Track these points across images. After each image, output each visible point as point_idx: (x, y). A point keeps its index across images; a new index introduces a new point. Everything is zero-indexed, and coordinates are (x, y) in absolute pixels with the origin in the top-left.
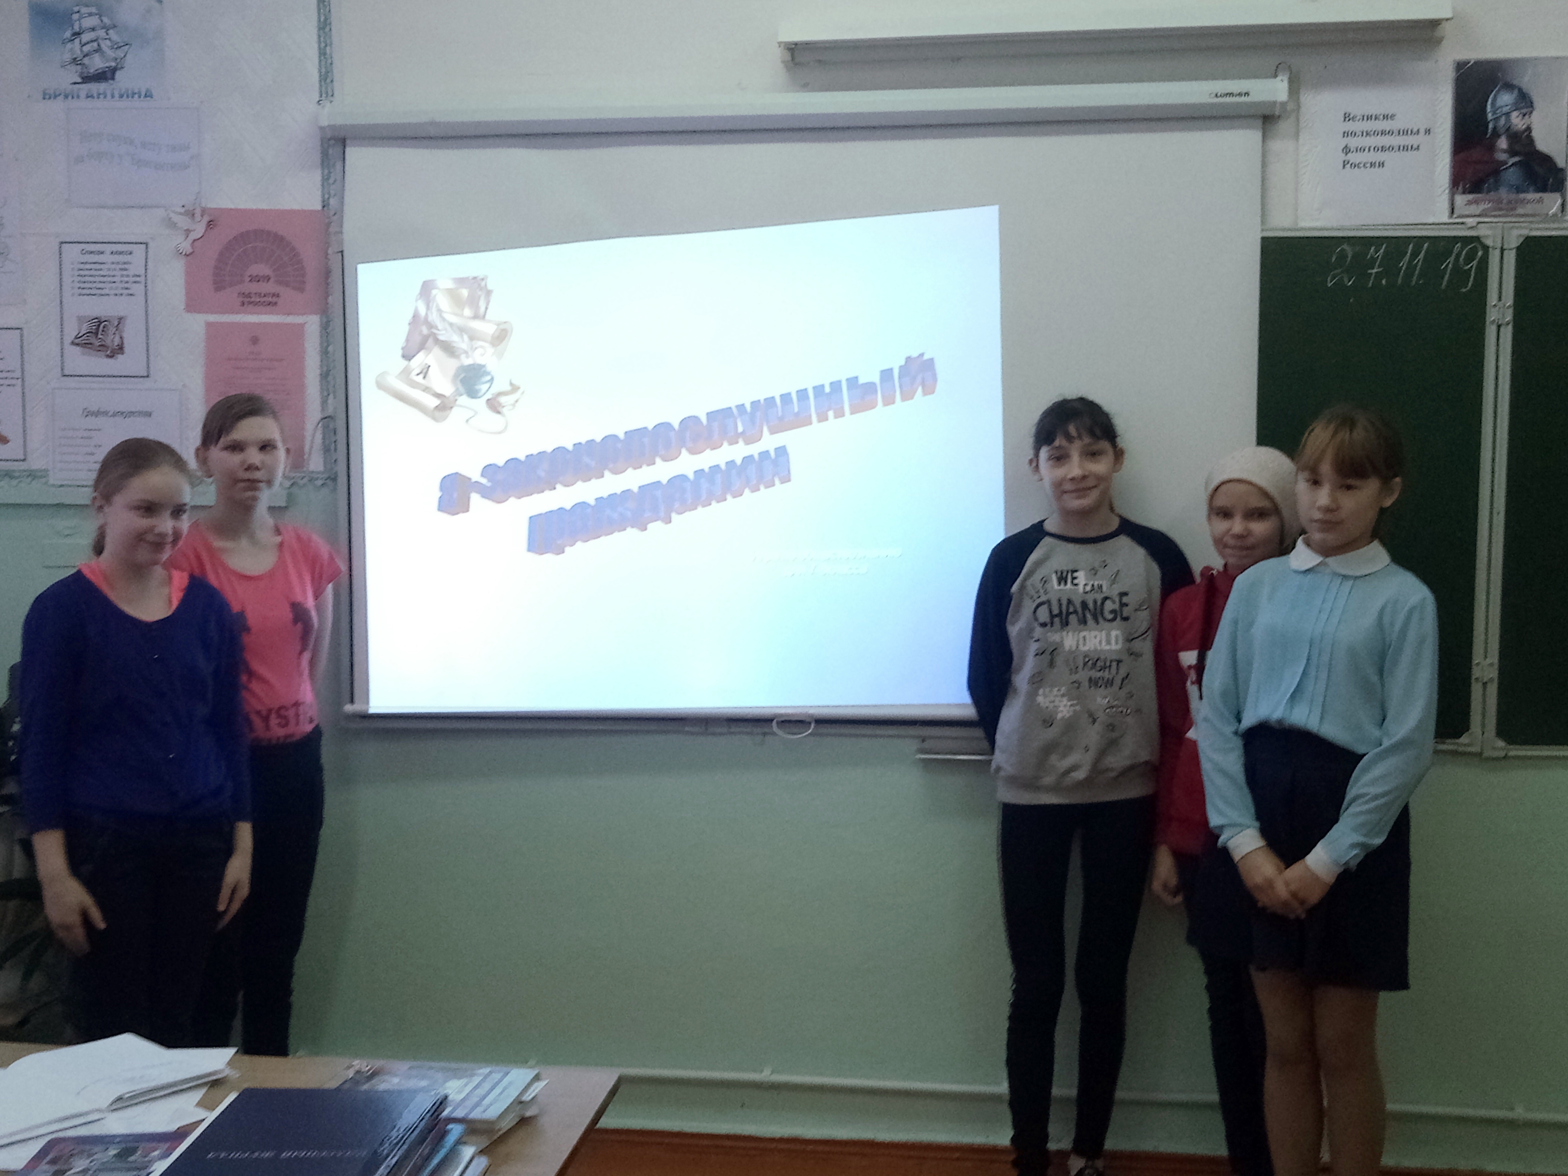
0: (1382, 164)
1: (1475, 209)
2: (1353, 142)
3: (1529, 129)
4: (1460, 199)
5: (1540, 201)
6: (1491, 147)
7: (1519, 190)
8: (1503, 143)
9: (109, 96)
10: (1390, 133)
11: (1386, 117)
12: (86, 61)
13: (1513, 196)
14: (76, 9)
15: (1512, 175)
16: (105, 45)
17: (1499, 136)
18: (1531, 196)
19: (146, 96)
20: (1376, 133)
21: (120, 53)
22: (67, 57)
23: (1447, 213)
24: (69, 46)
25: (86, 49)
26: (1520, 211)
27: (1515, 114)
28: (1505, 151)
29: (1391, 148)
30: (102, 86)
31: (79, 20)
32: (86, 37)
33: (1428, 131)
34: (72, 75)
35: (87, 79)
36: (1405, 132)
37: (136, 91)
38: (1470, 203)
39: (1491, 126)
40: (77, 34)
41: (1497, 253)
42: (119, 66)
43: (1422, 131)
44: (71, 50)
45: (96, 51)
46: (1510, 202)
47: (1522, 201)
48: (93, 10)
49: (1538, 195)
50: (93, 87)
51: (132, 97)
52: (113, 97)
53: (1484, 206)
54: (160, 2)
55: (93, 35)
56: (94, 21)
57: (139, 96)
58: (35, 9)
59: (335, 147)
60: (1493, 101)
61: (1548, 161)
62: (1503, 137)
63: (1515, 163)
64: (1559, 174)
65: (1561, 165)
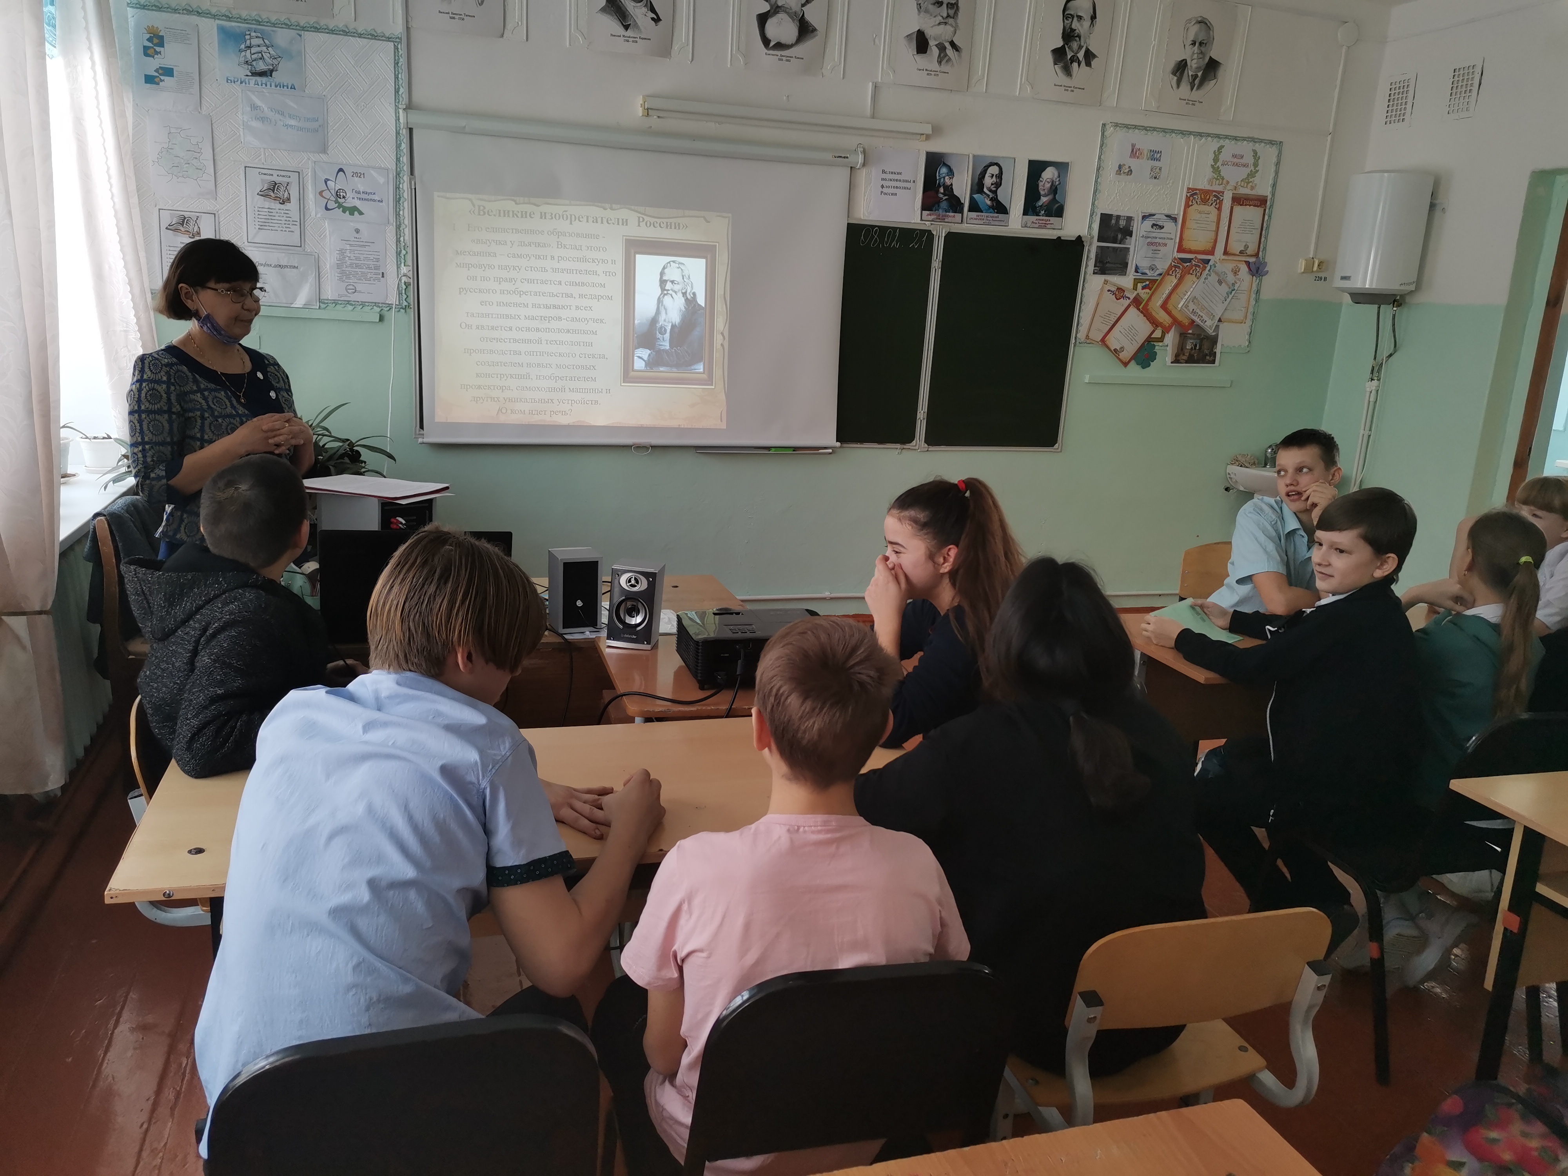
0: (896, 194)
1: (930, 218)
2: (886, 183)
3: (952, 184)
4: (925, 213)
5: (954, 216)
6: (937, 192)
7: (946, 211)
8: (942, 190)
9: (268, 85)
10: (900, 181)
11: (899, 173)
12: (254, 63)
13: (944, 213)
14: (248, 33)
15: (944, 205)
16: (266, 56)
17: (940, 187)
18: (951, 214)
19: (291, 88)
20: (894, 180)
21: (275, 62)
22: (242, 60)
23: (919, 219)
24: (243, 53)
25: (254, 57)
26: (946, 220)
27: (947, 177)
28: (942, 193)
29: (900, 188)
30: (264, 79)
31: (250, 39)
32: (254, 50)
33: (914, 182)
34: (245, 71)
35: (255, 74)
36: (906, 181)
37: (285, 84)
38: (928, 215)
39: (938, 182)
40: (249, 47)
41: (938, 237)
42: (275, 69)
43: (912, 181)
44: (245, 56)
45: (261, 59)
46: (943, 216)
47: (947, 216)
48: (259, 35)
49: (953, 214)
50: (259, 79)
51: (283, 88)
52: (271, 86)
53: (933, 217)
54: (300, 36)
55: (258, 49)
56: (260, 41)
57: (288, 88)
58: (222, 30)
59: (404, 130)
60: (939, 171)
61: (958, 199)
62: (942, 187)
63: (945, 199)
64: (961, 205)
65: (962, 202)
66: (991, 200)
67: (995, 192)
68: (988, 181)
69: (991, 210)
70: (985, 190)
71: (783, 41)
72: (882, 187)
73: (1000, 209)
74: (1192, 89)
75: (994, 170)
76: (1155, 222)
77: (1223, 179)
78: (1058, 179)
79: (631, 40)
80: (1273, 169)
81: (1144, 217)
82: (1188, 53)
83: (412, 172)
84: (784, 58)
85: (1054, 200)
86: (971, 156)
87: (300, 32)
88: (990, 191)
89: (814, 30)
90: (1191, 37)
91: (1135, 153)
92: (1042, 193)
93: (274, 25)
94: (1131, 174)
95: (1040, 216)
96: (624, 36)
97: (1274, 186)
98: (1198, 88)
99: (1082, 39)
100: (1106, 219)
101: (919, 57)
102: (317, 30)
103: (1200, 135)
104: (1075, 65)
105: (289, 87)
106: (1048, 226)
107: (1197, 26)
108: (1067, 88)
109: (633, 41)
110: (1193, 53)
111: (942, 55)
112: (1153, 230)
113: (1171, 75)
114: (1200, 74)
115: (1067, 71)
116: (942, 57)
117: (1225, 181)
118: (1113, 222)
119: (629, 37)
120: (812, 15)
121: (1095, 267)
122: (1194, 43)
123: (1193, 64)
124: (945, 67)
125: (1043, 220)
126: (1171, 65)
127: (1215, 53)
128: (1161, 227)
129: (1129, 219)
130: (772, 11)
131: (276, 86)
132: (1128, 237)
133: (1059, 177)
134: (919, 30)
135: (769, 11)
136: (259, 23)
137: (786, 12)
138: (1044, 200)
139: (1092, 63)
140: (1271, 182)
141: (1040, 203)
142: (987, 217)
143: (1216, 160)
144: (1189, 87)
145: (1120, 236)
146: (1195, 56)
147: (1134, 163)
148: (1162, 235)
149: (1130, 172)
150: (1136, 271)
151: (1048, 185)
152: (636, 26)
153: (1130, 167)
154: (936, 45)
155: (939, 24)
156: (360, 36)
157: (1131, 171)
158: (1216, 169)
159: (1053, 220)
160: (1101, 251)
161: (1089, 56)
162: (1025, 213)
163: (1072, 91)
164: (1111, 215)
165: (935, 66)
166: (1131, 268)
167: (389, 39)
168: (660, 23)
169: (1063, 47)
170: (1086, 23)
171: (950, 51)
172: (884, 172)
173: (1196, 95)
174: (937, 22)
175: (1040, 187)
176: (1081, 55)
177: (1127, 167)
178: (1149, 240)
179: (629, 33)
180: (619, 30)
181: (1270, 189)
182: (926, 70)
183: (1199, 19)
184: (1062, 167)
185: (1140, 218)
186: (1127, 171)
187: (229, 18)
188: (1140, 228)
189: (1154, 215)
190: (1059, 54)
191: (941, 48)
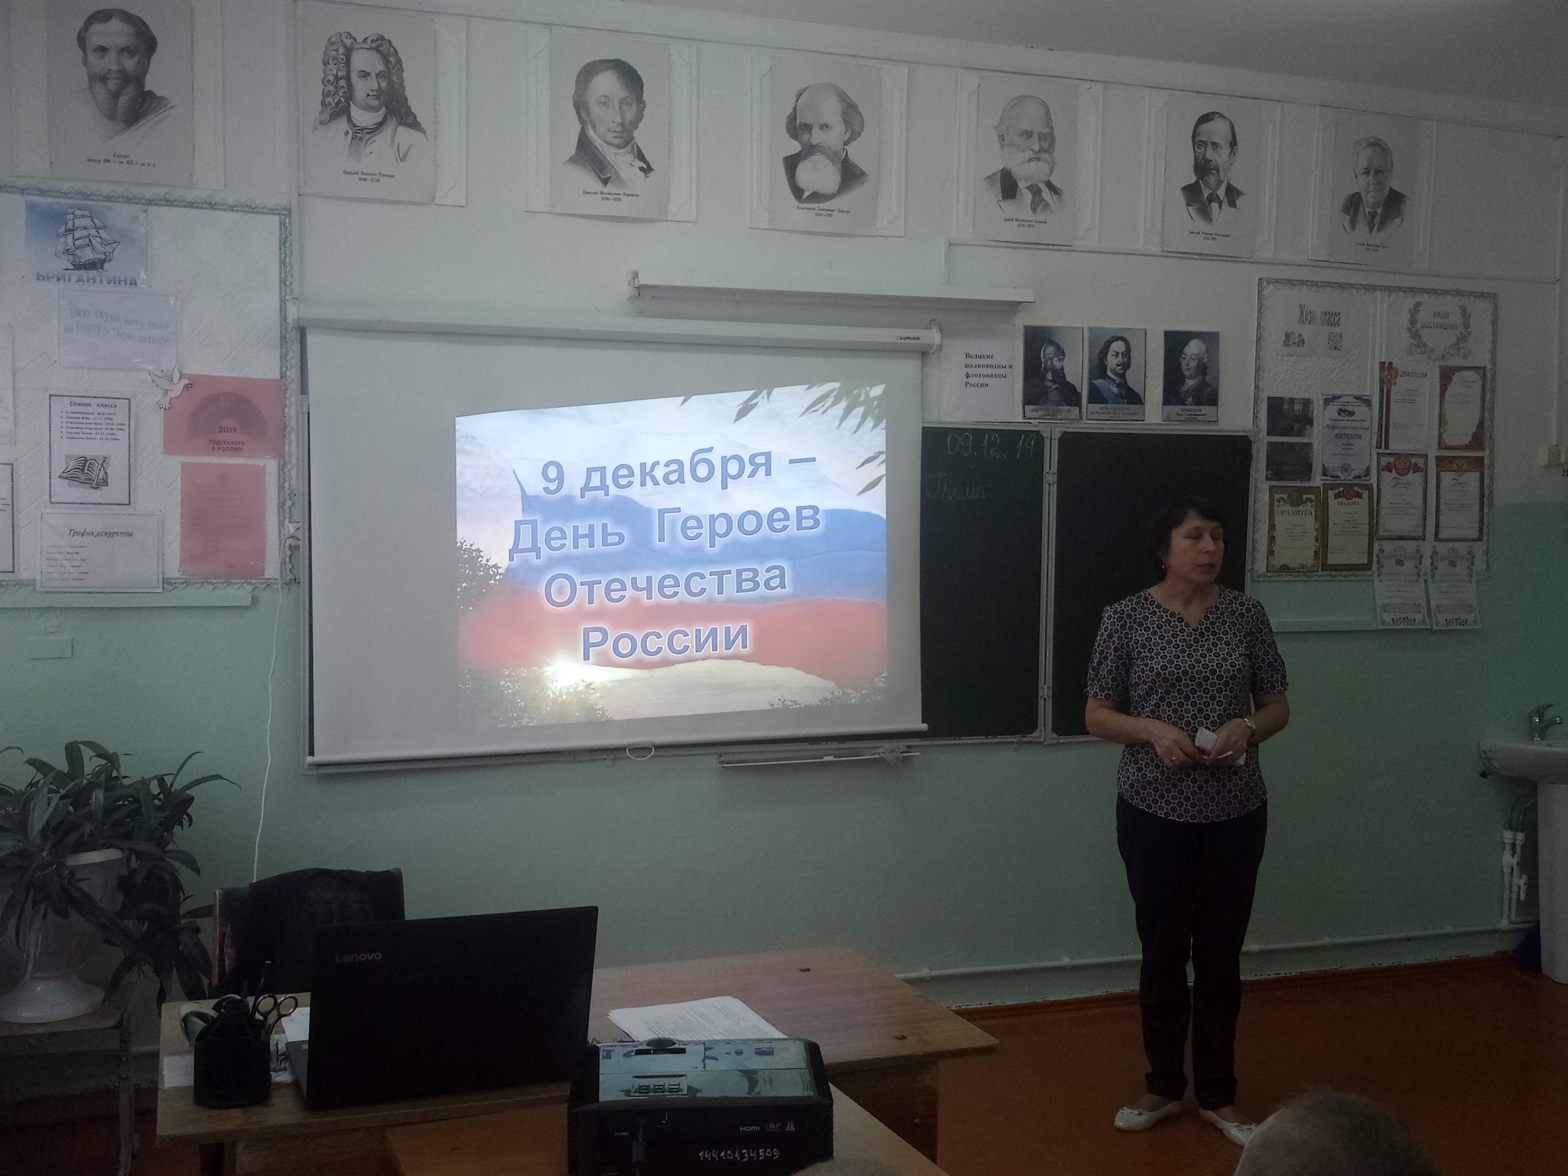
0: (986, 385)
1: (1036, 414)
2: (971, 371)
3: (1063, 368)
4: (1029, 408)
6: (1043, 378)
7: (1059, 404)
8: (1049, 376)
9: (98, 281)
10: (991, 366)
11: (988, 357)
12: (78, 252)
13: (1055, 408)
14: (70, 211)
15: (1054, 396)
16: (96, 241)
17: (1048, 372)
18: (1064, 408)
19: (131, 284)
20: (983, 366)
21: (109, 249)
22: (61, 248)
23: (1021, 416)
24: (63, 239)
25: (78, 243)
26: (1059, 416)
27: (1055, 359)
28: (1050, 381)
29: (991, 376)
30: (92, 273)
31: (73, 220)
32: (77, 234)
33: (1011, 367)
34: (66, 262)
35: (78, 267)
36: (999, 367)
37: (122, 279)
38: (1033, 411)
39: (1043, 365)
40: (70, 231)
41: (1049, 440)
42: (108, 258)
43: (1008, 367)
44: (65, 243)
45: (87, 245)
47: (1060, 411)
48: (86, 213)
49: (1067, 408)
50: (83, 273)
51: (119, 283)
52: (101, 282)
53: (1040, 413)
54: (145, 211)
55: (85, 233)
56: (87, 222)
57: (126, 284)
58: (32, 209)
59: (293, 333)
60: (1044, 350)
61: (1072, 387)
62: (1050, 373)
63: (1056, 388)
64: (1078, 395)
65: (1079, 390)
66: (1118, 386)
67: (1123, 376)
68: (1112, 361)
69: (1120, 400)
70: (1109, 374)
71: (821, 191)
72: (968, 376)
73: (1133, 398)
74: (1371, 231)
75: (1118, 346)
76: (1342, 407)
77: (1425, 345)
78: (1206, 355)
79: (611, 197)
80: (1489, 330)
81: (1327, 402)
82: (1361, 185)
83: (304, 389)
84: (823, 212)
85: (1204, 384)
86: (1086, 331)
87: (145, 207)
88: (1117, 374)
89: (863, 174)
90: (1363, 163)
91: (1305, 317)
92: (1187, 373)
93: (109, 199)
94: (1303, 345)
95: (1186, 405)
96: (602, 193)
97: (1494, 351)
98: (1380, 229)
99: (1221, 173)
100: (1276, 406)
101: (1005, 204)
102: (170, 203)
103: (1389, 289)
104: (1215, 206)
105: (128, 282)
106: (1200, 418)
107: (1369, 152)
108: (1207, 236)
109: (615, 199)
110: (1368, 185)
111: (1037, 200)
112: (1341, 418)
113: (1342, 214)
114: (1379, 211)
115: (1205, 214)
116: (1038, 203)
117: (1428, 349)
118: (1286, 407)
119: (610, 194)
120: (857, 154)
121: (1267, 470)
122: (1367, 172)
123: (1369, 198)
124: (1041, 216)
125: (1191, 410)
126: (1341, 201)
127: (1396, 184)
128: (1352, 413)
129: (1307, 403)
130: (804, 153)
131: (109, 282)
132: (1308, 427)
133: (1207, 351)
134: (1004, 168)
135: (800, 153)
136: (87, 197)
137: (823, 153)
138: (1190, 383)
139: (1237, 202)
140: (1489, 347)
141: (1184, 388)
142: (1115, 409)
143: (1413, 321)
144: (1368, 230)
145: (1296, 427)
146: (1371, 188)
147: (1306, 331)
148: (1354, 424)
149: (1302, 342)
150: (1324, 474)
151: (1193, 364)
152: (619, 180)
153: (1300, 335)
154: (1027, 188)
155: (1030, 160)
156: (232, 208)
157: (1303, 340)
158: (1415, 335)
159: (1206, 409)
160: (1273, 448)
161: (1233, 194)
162: (1167, 401)
163: (1214, 239)
164: (1282, 399)
165: (1027, 214)
166: (1317, 470)
167: (272, 212)
168: (652, 174)
169: (1197, 183)
170: (1225, 152)
171: (1046, 194)
172: (968, 356)
173: (1377, 238)
174: (1027, 158)
175: (1184, 367)
176: (1221, 193)
177: (1297, 335)
178: (1337, 431)
179: (609, 188)
180: (594, 184)
181: (1488, 356)
182: (1017, 220)
183: (1372, 140)
184: (1211, 339)
185: (1321, 402)
186: (1297, 340)
187: (43, 192)
188: (1322, 416)
189: (1339, 397)
190: (1192, 192)
191: (1035, 191)
